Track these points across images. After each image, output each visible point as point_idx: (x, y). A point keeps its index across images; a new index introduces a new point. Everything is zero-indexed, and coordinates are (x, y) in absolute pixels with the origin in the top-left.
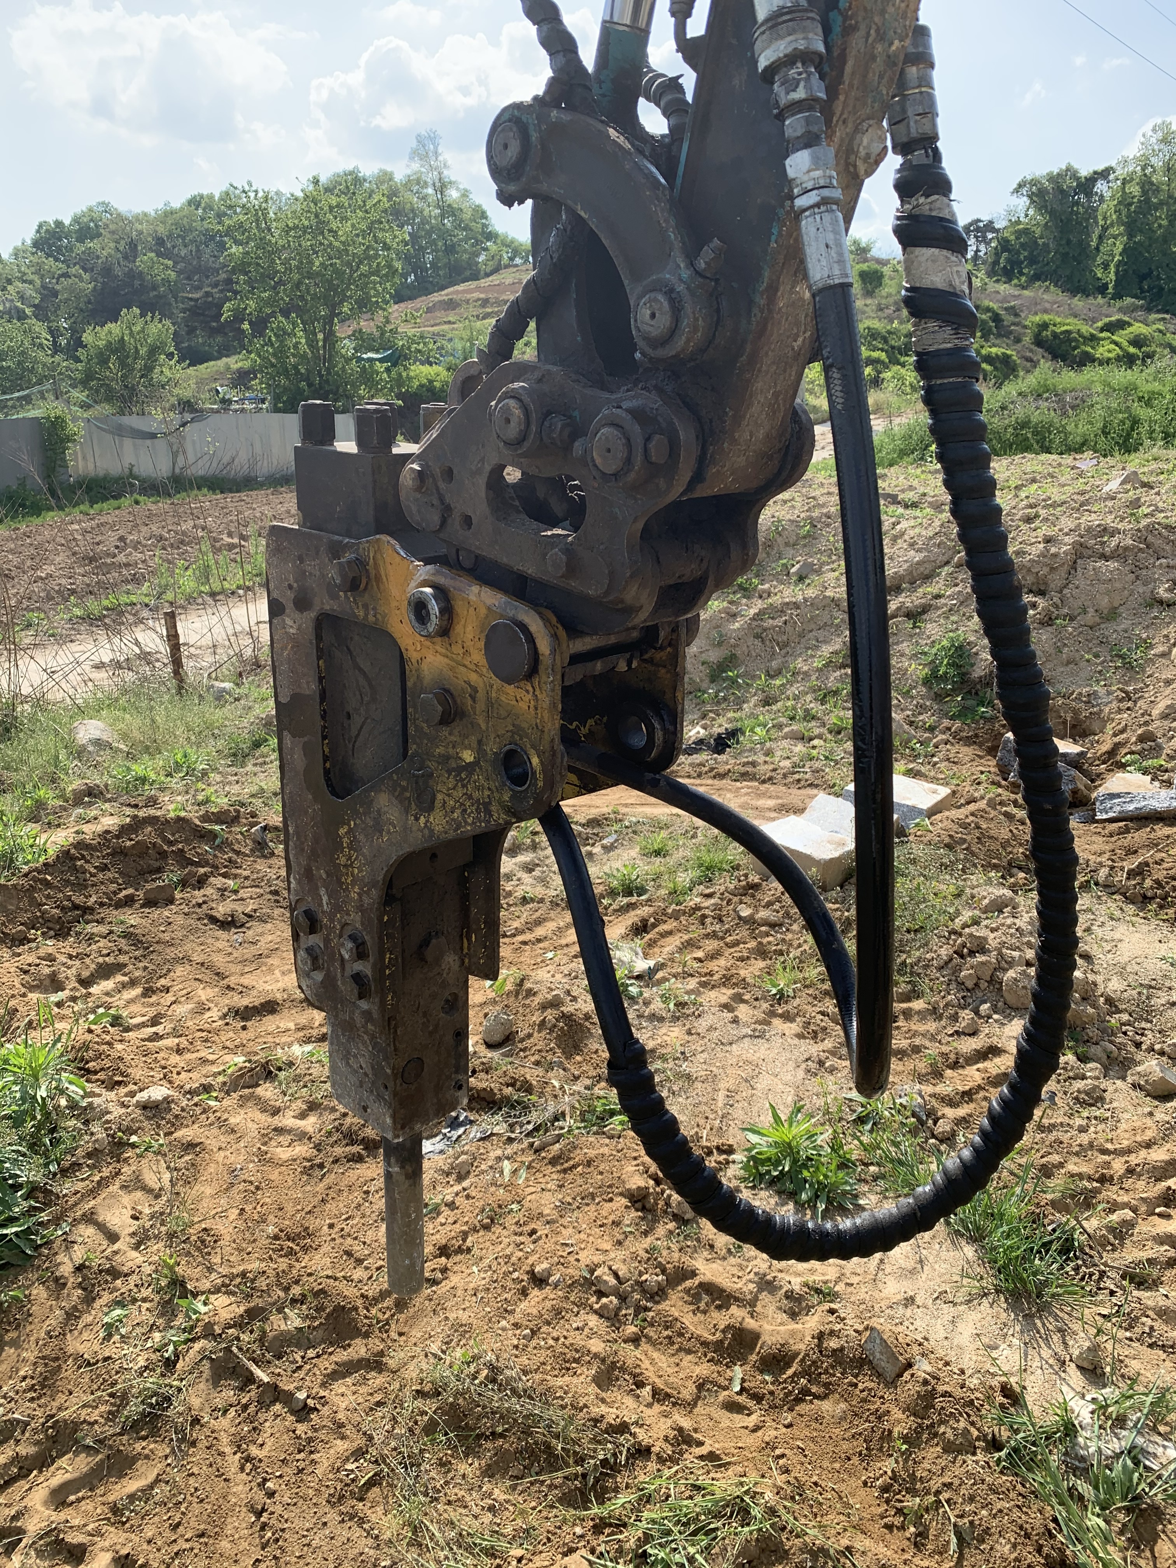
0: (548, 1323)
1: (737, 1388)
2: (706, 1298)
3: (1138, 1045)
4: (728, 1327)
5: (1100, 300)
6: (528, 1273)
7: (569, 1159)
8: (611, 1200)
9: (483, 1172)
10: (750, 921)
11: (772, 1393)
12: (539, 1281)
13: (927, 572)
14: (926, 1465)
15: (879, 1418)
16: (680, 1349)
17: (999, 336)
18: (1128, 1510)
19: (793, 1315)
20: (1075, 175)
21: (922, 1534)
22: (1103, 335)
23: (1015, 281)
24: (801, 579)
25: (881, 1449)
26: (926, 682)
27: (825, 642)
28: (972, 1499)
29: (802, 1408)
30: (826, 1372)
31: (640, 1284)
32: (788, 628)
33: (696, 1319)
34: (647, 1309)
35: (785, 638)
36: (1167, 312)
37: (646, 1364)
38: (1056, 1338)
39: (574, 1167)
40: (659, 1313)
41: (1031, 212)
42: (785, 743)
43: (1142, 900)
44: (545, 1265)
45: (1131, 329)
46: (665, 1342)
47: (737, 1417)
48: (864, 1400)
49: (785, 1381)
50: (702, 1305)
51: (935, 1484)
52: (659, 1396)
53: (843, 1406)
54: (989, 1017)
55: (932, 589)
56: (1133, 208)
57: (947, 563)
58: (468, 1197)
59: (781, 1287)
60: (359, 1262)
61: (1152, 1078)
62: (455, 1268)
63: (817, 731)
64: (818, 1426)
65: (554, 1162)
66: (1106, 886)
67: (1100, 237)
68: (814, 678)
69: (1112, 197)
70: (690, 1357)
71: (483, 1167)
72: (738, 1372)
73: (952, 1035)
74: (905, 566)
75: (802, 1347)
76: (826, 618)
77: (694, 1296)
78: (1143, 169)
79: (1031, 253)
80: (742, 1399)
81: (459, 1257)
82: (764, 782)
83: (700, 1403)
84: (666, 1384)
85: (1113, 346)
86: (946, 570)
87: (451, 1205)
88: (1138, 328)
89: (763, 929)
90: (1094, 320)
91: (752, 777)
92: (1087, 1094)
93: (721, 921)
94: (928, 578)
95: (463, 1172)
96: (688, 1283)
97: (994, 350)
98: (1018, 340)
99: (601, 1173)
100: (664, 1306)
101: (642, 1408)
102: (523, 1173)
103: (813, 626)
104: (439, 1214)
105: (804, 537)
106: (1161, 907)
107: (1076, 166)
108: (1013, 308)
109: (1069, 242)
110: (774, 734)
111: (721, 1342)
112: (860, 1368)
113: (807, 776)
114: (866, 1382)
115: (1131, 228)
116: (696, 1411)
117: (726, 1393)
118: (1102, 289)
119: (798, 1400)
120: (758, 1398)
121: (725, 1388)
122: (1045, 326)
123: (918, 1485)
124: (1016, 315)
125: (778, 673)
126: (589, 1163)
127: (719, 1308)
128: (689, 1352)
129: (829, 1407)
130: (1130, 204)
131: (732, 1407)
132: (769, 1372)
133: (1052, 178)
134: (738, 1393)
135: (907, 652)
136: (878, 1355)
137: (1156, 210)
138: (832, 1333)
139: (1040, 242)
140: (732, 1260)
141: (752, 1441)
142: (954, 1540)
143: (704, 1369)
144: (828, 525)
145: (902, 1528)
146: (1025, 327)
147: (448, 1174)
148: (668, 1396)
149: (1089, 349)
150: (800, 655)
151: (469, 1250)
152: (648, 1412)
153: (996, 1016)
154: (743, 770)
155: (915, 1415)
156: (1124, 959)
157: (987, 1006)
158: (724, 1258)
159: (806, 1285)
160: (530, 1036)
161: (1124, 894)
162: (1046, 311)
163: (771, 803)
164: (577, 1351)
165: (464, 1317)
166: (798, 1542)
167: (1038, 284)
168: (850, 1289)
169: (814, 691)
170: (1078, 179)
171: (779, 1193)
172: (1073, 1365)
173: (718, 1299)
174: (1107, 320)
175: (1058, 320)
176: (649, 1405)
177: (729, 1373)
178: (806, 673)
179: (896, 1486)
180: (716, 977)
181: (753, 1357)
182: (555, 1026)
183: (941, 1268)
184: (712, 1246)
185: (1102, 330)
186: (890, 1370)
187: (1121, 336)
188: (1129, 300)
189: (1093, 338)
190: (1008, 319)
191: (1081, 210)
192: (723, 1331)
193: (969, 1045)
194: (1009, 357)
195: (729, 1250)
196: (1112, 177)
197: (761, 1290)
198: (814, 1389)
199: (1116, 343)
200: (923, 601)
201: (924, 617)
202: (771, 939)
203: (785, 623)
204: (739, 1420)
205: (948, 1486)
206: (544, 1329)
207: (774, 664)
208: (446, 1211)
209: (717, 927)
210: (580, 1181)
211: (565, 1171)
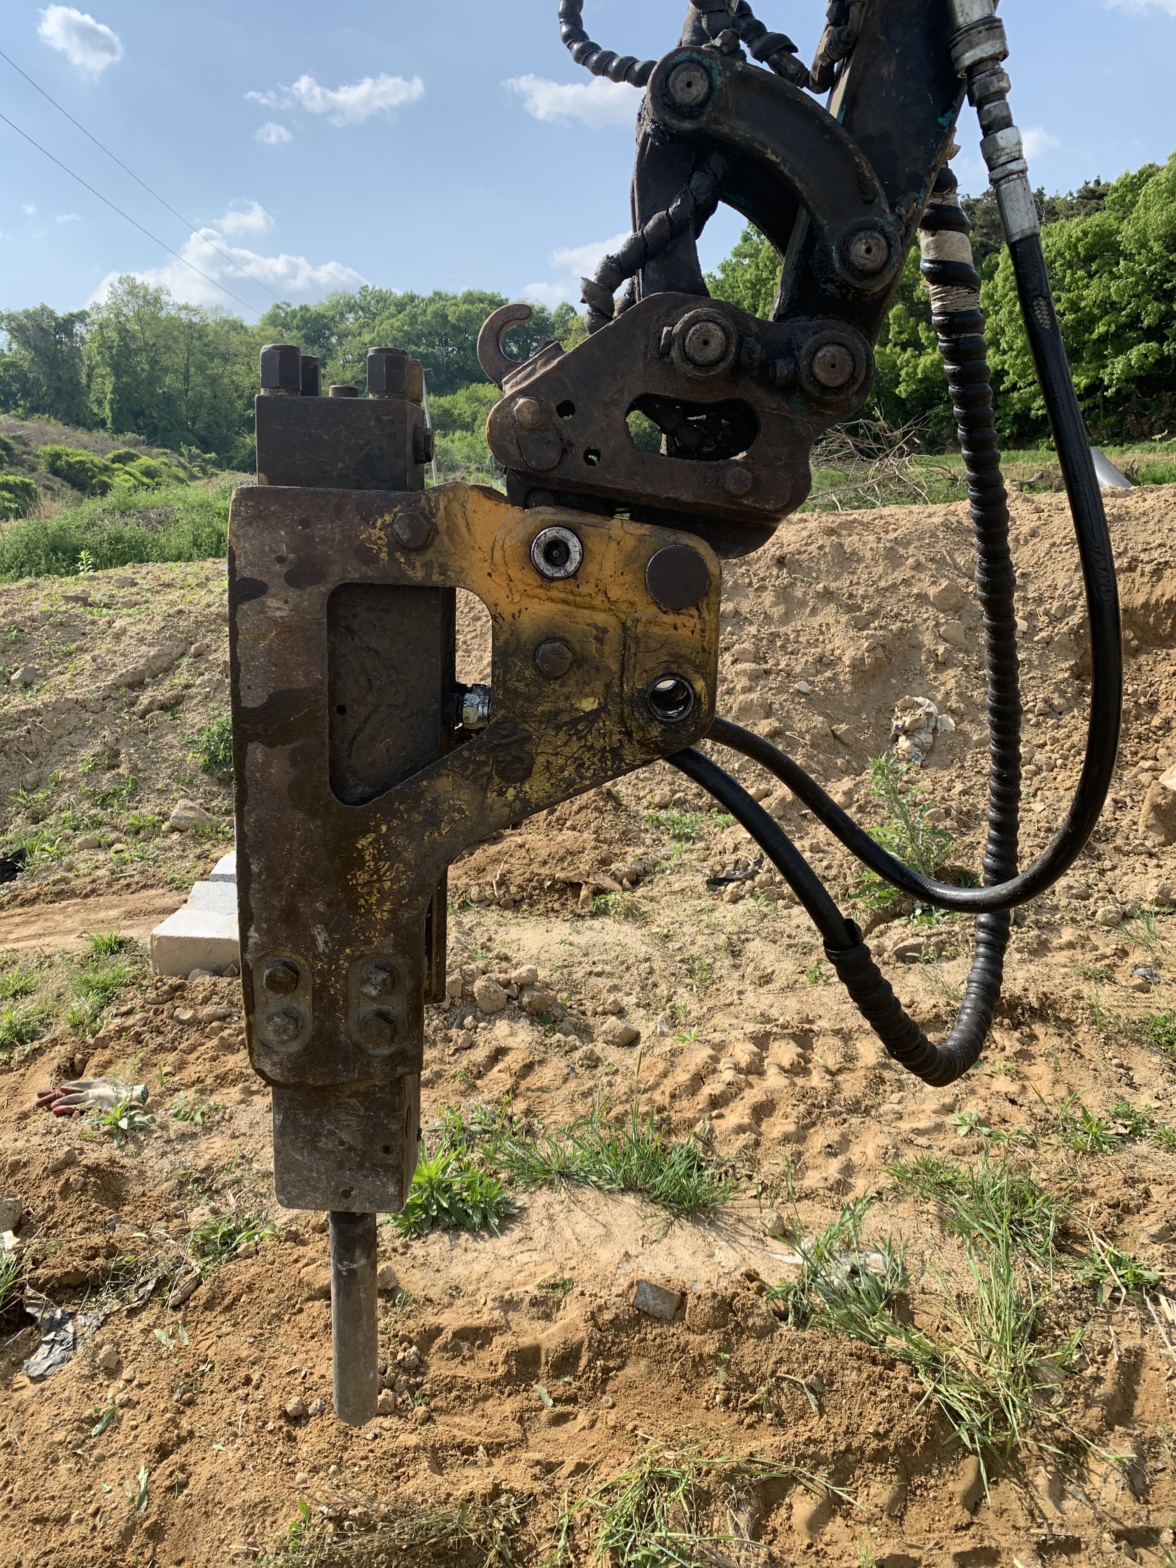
0: (345, 1449)
1: (551, 1402)
2: (465, 1345)
3: (584, 1013)
4: (508, 1355)
5: (102, 434)
6: (280, 1417)
7: (225, 1295)
8: (301, 1311)
9: (138, 1353)
10: (194, 1022)
11: (580, 1389)
12: (298, 1418)
13: (165, 665)
14: (748, 1359)
15: (683, 1351)
16: (476, 1401)
17: (12, 464)
18: (888, 1306)
19: (548, 1317)
20: (51, 315)
21: (779, 1414)
22: (116, 465)
23: (13, 412)
24: (27, 686)
25: (698, 1375)
26: (206, 769)
27: (81, 746)
28: (806, 1358)
29: (611, 1386)
30: (614, 1343)
31: (399, 1365)
32: (34, 737)
33: (468, 1368)
34: (419, 1385)
35: (33, 747)
36: (165, 447)
37: (455, 1431)
38: (741, 1227)
39: (237, 1299)
40: (433, 1381)
41: (14, 346)
42: (84, 854)
43: (515, 905)
44: (295, 1400)
45: (140, 461)
46: (457, 1403)
47: (567, 1426)
48: (661, 1346)
49: (584, 1372)
50: (466, 1353)
51: (768, 1367)
52: (494, 1450)
53: (644, 1362)
54: (476, 1027)
55: (181, 678)
56: (114, 351)
57: (183, 655)
58: (140, 1386)
59: (522, 1300)
60: (63, 1520)
61: (617, 1032)
62: (192, 1460)
63: (113, 836)
64: (634, 1391)
65: (209, 1306)
66: (480, 902)
67: (89, 376)
68: (82, 784)
69: (93, 340)
70: (490, 1402)
71: (134, 1348)
72: (540, 1389)
73: (453, 1054)
74: (143, 661)
75: (582, 1334)
76: (74, 721)
77: (453, 1350)
78: (117, 316)
79: (24, 385)
80: (560, 1409)
81: (185, 1448)
82: (87, 896)
83: (528, 1435)
84: (490, 1436)
85: (127, 477)
86: (185, 661)
87: (128, 1404)
88: (145, 461)
89: (214, 1024)
90: (103, 452)
91: (73, 894)
92: (588, 1059)
93: (160, 1032)
94: (169, 669)
95: (113, 1365)
96: (439, 1341)
97: (11, 478)
98: (33, 469)
99: (271, 1291)
100: (432, 1372)
101: (486, 1470)
102: (183, 1333)
103: (61, 731)
104: (120, 1420)
105: (14, 643)
106: (531, 905)
107: (51, 307)
108: (20, 437)
109: (59, 378)
110: (66, 847)
111: (509, 1372)
112: (639, 1323)
113: (136, 879)
114: (652, 1332)
115: (118, 368)
116: (530, 1443)
117: (545, 1412)
118: (102, 424)
119: (605, 1381)
120: (572, 1400)
121: (541, 1408)
122: (57, 456)
123: (751, 1380)
124: (26, 444)
125: (36, 786)
126: (250, 1288)
127: (481, 1347)
128: (486, 1398)
129: (634, 1370)
130: (111, 348)
131: (559, 1420)
132: (565, 1374)
133: (28, 315)
134: (554, 1406)
135: (175, 742)
136: (651, 1303)
137: (136, 355)
138: (600, 1308)
139: (31, 375)
140: (459, 1302)
141: (594, 1436)
142: (811, 1397)
143: (511, 1405)
144: (37, 629)
145: (760, 1420)
146: (37, 456)
147: (93, 1377)
148: (500, 1445)
149: (106, 479)
150: (57, 762)
151: (191, 1433)
152: (494, 1470)
153: (482, 1025)
154: (56, 889)
155: (716, 1328)
156: (535, 952)
157: (470, 1018)
158: (451, 1304)
159: (540, 1287)
160: (51, 1210)
161: (498, 904)
162: (54, 442)
163: (113, 913)
164: (394, 1456)
165: (253, 1495)
166: (711, 1477)
167: (37, 416)
168: (576, 1272)
169: (89, 797)
170: (56, 319)
171: (445, 1230)
172: (769, 1238)
173: (475, 1340)
174: (116, 452)
175: (70, 451)
176: (490, 1464)
177: (535, 1395)
178: (72, 780)
179: (734, 1393)
180: (209, 1081)
181: (543, 1370)
182: (85, 1184)
183: (624, 1221)
184: (430, 1300)
185: (113, 461)
186: (666, 1308)
187: (133, 467)
188: (130, 436)
189: (106, 469)
190: (18, 448)
191: (64, 348)
192: (505, 1362)
193: (480, 1054)
194: (28, 485)
195: (451, 1295)
196: (88, 321)
197: (506, 1312)
198: (611, 1364)
199: (130, 474)
200: (174, 692)
201: (181, 707)
202: (228, 1031)
203: (29, 732)
204: (572, 1427)
205: (780, 1361)
206: (346, 1456)
207: (30, 777)
208: (128, 1413)
209: (160, 1040)
210: (254, 1310)
211: (228, 1309)
